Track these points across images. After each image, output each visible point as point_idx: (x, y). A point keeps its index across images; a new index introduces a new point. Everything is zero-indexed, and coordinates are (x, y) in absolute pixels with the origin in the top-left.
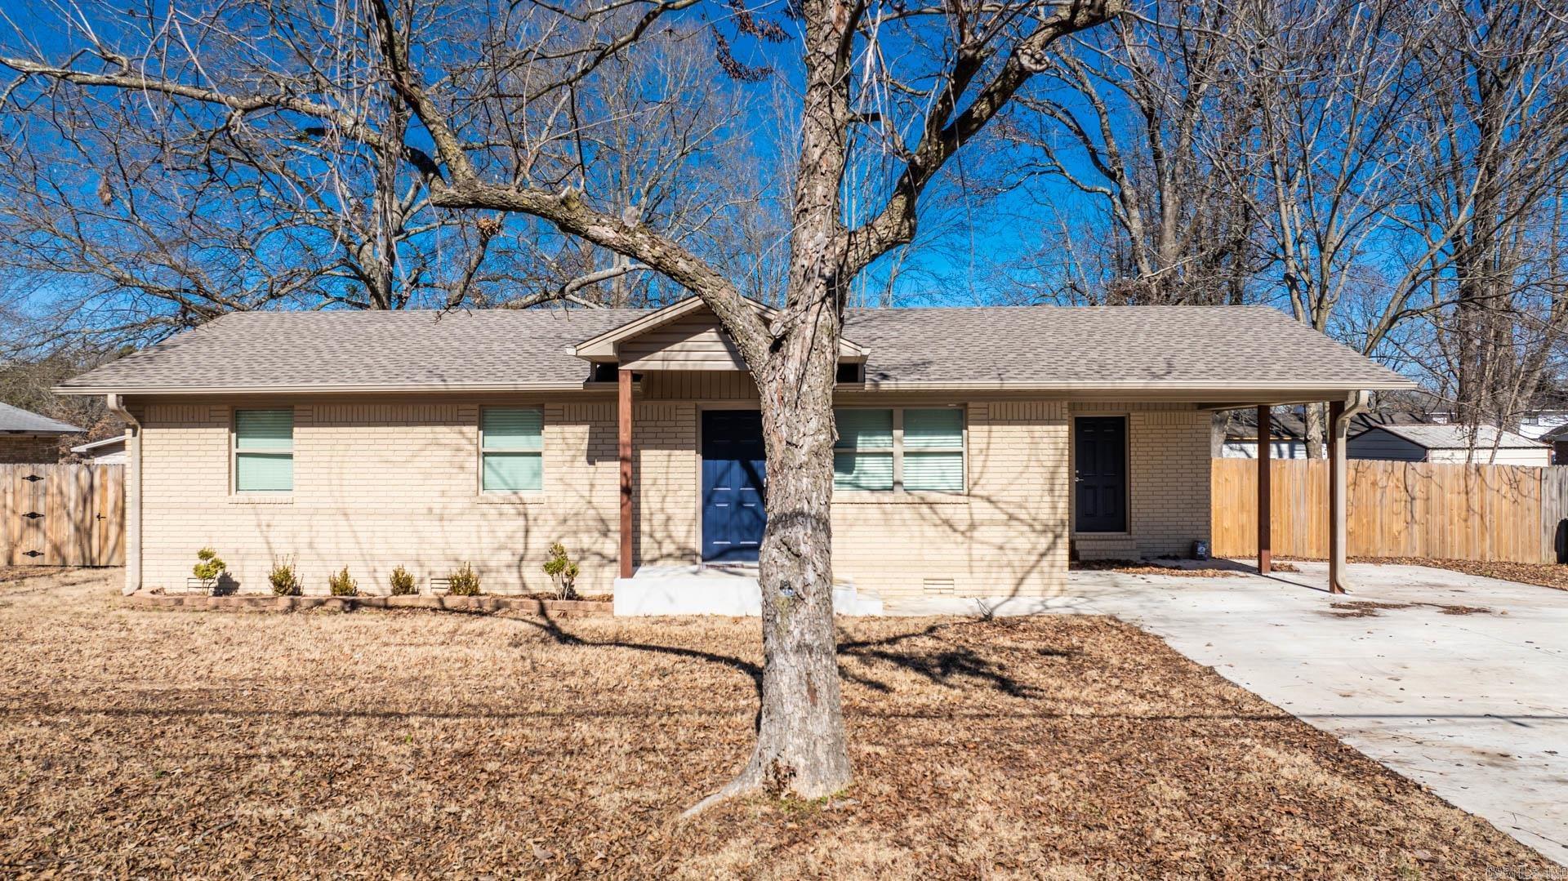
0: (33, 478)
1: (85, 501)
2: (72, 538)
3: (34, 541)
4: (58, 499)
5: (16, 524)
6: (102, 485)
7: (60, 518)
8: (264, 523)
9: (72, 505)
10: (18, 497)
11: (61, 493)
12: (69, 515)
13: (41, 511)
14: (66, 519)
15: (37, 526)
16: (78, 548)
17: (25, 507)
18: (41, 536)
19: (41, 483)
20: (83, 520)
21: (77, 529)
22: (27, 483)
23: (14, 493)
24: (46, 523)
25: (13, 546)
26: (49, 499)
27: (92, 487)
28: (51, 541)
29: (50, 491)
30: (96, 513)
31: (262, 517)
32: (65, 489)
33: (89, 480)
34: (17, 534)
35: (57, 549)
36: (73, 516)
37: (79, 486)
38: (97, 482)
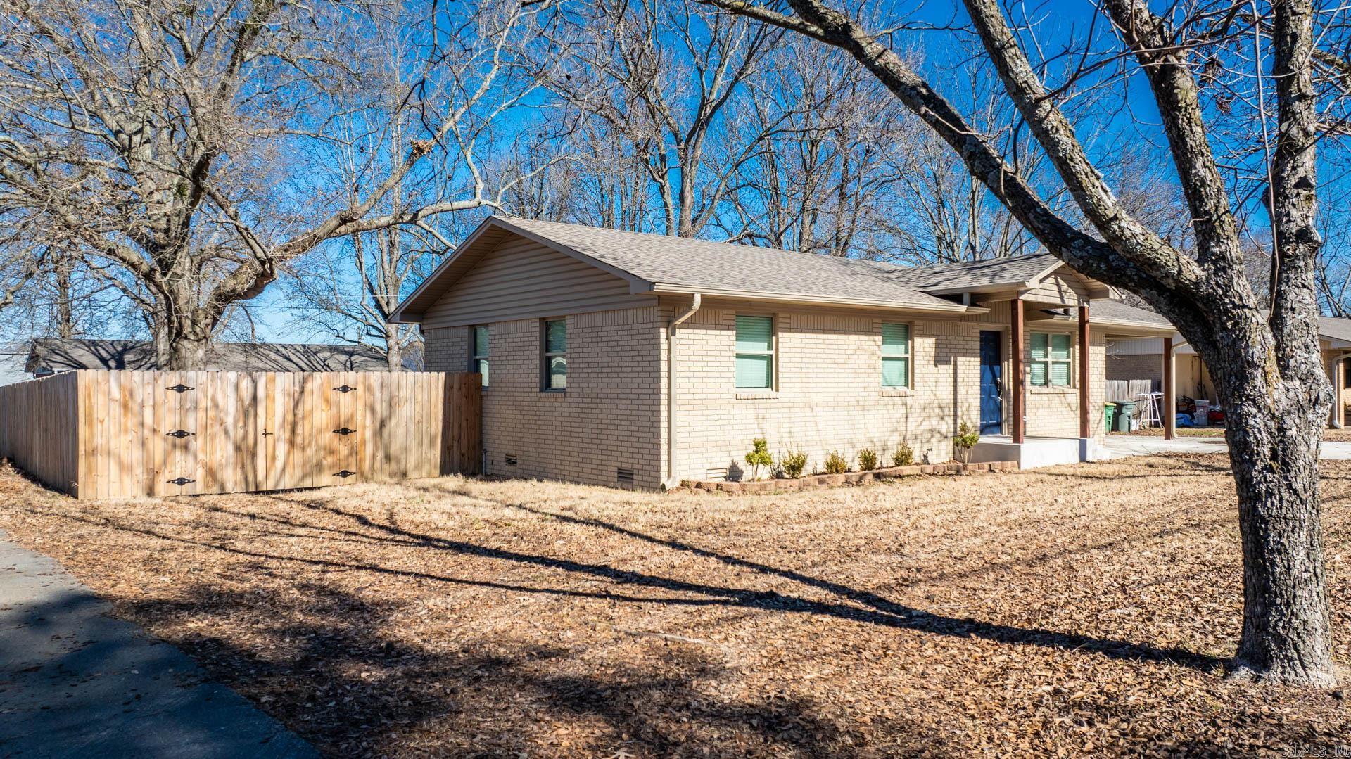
0: (180, 388)
1: (246, 414)
2: (231, 460)
3: (181, 465)
4: (211, 413)
5: (158, 447)
6: (267, 396)
7: (214, 437)
8: (760, 416)
9: (230, 421)
10: (161, 411)
11: (216, 406)
12: (226, 432)
13: (191, 429)
14: (223, 437)
15: (186, 448)
16: (239, 471)
17: (169, 423)
18: (190, 459)
19: (190, 394)
20: (245, 438)
21: (238, 449)
22: (173, 395)
23: (154, 407)
24: (196, 444)
25: (153, 473)
26: (201, 414)
27: (255, 398)
28: (205, 465)
29: (202, 405)
30: (260, 431)
31: (759, 411)
32: (221, 402)
33: (250, 390)
34: (158, 457)
35: (211, 473)
36: (231, 433)
37: (240, 399)
38: (261, 393)
